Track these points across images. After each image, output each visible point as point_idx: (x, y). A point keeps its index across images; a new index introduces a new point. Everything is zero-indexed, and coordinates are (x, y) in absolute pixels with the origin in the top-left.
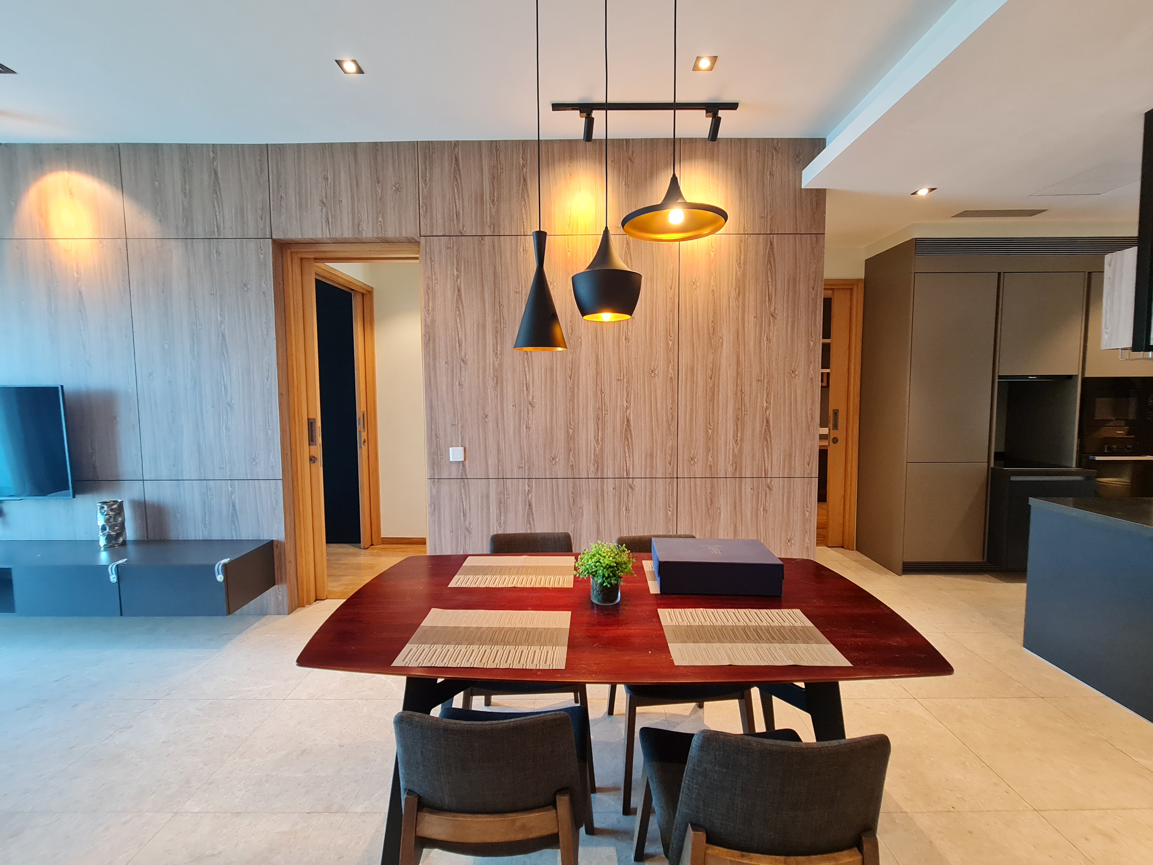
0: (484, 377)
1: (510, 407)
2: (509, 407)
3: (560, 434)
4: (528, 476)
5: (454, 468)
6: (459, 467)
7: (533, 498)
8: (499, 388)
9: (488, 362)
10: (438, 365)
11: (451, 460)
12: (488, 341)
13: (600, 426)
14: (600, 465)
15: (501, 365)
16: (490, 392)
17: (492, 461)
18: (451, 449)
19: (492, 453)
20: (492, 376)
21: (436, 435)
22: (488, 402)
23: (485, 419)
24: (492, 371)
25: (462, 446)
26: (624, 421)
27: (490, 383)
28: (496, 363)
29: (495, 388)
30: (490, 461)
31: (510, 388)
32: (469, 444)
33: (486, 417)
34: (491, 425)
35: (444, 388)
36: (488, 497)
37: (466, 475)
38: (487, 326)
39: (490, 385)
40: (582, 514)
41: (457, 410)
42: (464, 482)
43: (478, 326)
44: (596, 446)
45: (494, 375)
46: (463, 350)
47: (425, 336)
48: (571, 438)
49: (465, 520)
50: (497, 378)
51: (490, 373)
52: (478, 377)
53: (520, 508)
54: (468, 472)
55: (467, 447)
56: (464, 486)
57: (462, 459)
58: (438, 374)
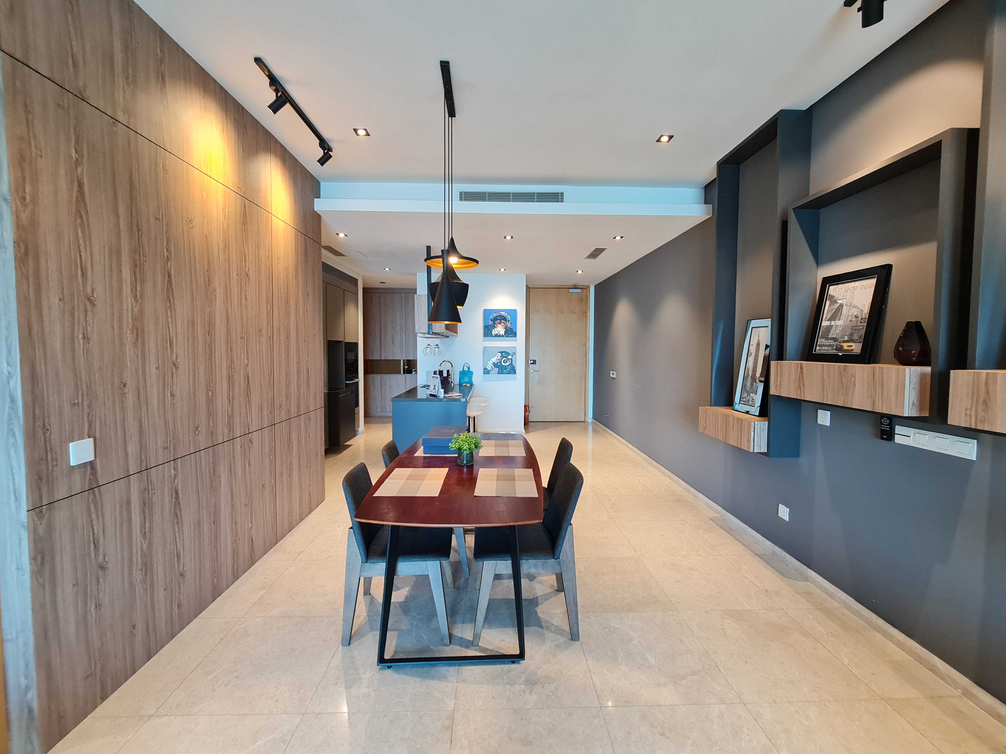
0: (121, 328)
1: (154, 369)
2: (152, 369)
3: (202, 399)
4: (173, 457)
5: (77, 478)
6: (85, 472)
7: (179, 482)
8: (140, 343)
9: (125, 306)
10: (44, 302)
11: (72, 464)
12: (124, 275)
13: (231, 385)
14: (231, 426)
15: (141, 311)
16: (129, 350)
17: (133, 448)
18: (71, 444)
19: (133, 437)
20: (130, 326)
21: (44, 425)
22: (127, 365)
23: (123, 390)
24: (130, 321)
25: (89, 437)
26: (245, 378)
27: (129, 337)
28: (136, 309)
29: (135, 343)
30: (130, 450)
31: (152, 344)
32: (101, 431)
33: (124, 386)
34: (130, 398)
35: (58, 344)
36: (129, 503)
37: (97, 481)
38: (123, 252)
39: (129, 339)
40: (220, 482)
41: (81, 378)
42: (94, 493)
43: (110, 250)
44: (229, 406)
45: (133, 326)
46: (89, 283)
47: (19, 246)
48: (210, 401)
49: (97, 555)
50: (137, 329)
51: (128, 322)
52: (113, 327)
53: (167, 501)
54: (99, 476)
55: (98, 436)
56: (95, 502)
57: (92, 458)
58: (46, 319)
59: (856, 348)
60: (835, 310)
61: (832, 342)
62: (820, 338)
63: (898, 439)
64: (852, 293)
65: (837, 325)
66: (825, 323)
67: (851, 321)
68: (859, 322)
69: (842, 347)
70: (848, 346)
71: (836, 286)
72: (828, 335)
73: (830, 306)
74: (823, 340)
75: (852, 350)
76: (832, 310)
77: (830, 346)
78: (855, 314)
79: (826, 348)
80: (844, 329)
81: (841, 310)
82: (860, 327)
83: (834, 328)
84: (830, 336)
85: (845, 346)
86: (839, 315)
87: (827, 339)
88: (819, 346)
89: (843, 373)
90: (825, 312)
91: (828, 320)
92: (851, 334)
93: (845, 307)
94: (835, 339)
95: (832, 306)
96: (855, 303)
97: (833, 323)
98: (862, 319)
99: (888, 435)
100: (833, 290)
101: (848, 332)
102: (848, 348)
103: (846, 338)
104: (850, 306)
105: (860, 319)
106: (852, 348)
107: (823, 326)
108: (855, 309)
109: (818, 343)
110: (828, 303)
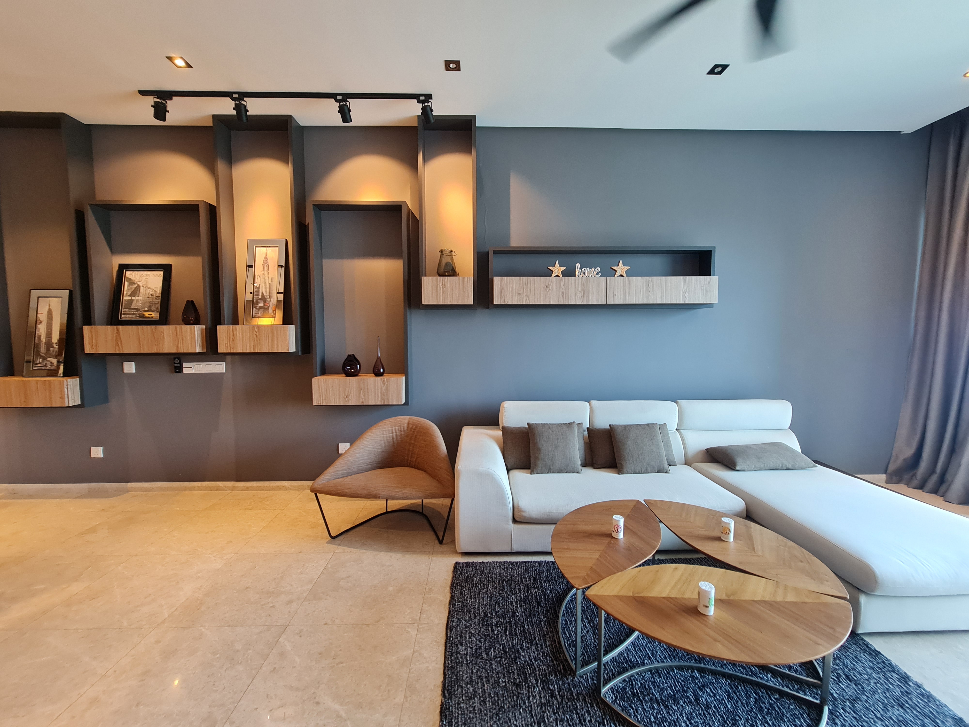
59: (155, 316)
60: (133, 289)
61: (135, 312)
62: (124, 308)
63: (185, 371)
64: (147, 278)
65: (137, 300)
66: (126, 298)
67: (148, 297)
68: (154, 298)
69: (144, 315)
70: (148, 315)
71: (132, 272)
72: (131, 307)
73: (129, 286)
74: (127, 310)
75: (152, 317)
76: (131, 288)
77: (133, 314)
78: (151, 293)
79: (130, 316)
80: (144, 303)
81: (139, 290)
82: (156, 302)
83: (135, 302)
84: (132, 307)
85: (146, 314)
86: (138, 292)
87: (130, 309)
88: (124, 314)
89: (154, 331)
90: (125, 289)
91: (129, 296)
92: (150, 307)
93: (142, 288)
94: (137, 310)
95: (131, 286)
96: (150, 286)
97: (133, 298)
98: (156, 297)
99: (179, 369)
100: (129, 274)
101: (148, 305)
102: (149, 316)
103: (146, 309)
104: (146, 287)
105: (155, 297)
106: (152, 316)
107: (125, 300)
108: (150, 290)
109: (123, 312)
110: (126, 283)
